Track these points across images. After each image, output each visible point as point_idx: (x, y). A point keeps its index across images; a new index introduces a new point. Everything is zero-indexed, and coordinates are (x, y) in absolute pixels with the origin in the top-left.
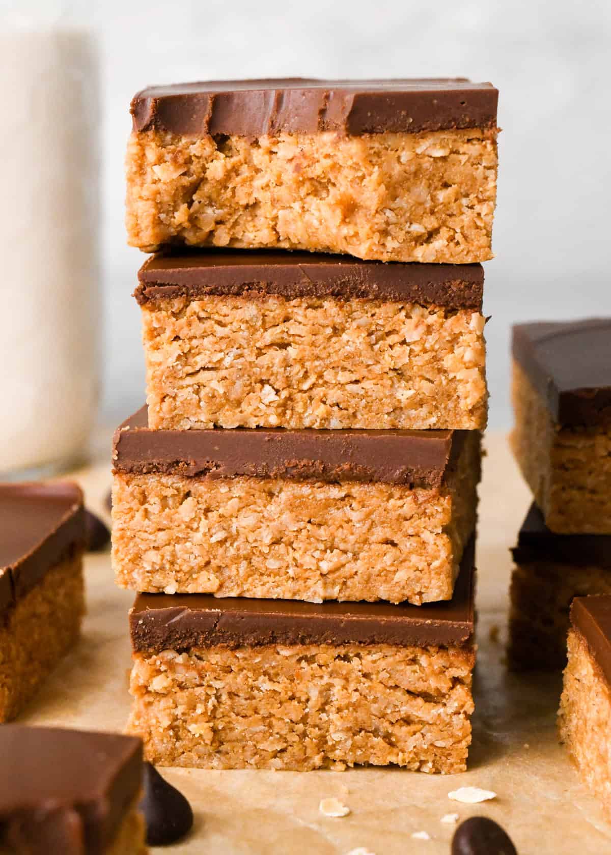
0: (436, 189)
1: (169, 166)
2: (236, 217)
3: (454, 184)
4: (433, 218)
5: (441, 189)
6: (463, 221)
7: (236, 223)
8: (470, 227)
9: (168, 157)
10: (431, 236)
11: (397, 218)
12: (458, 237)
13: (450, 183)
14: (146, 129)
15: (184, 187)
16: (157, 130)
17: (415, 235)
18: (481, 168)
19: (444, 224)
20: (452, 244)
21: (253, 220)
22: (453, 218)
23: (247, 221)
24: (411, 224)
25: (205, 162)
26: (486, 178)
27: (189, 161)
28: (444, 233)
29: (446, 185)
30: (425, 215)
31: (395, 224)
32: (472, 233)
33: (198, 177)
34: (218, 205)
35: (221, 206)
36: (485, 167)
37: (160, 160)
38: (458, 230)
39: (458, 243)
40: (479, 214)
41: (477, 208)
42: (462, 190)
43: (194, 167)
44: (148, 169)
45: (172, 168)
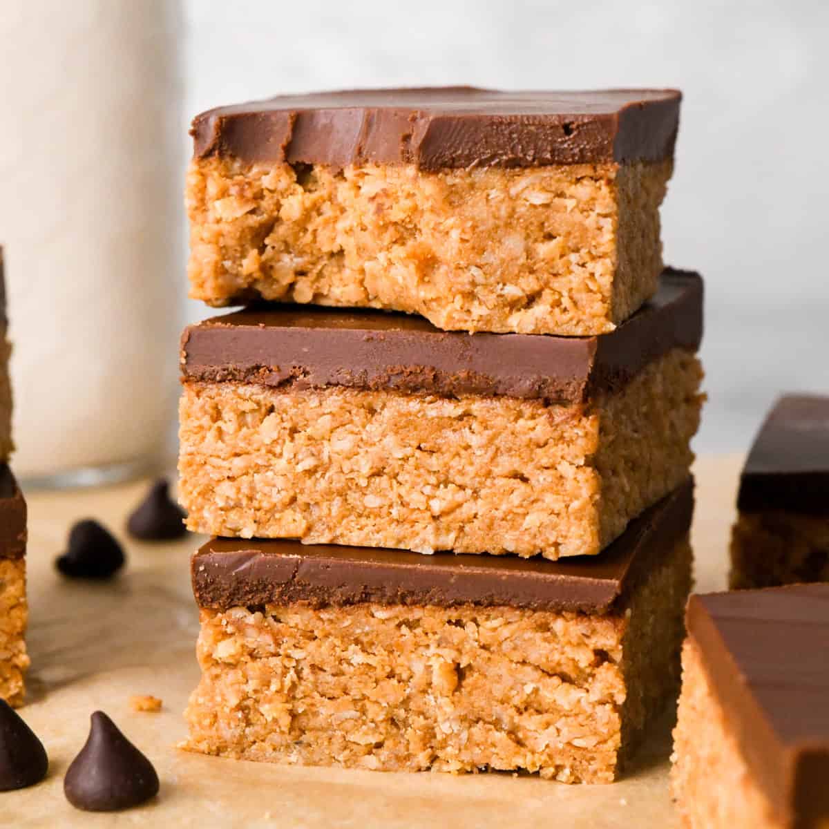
0: (536, 241)
1: (233, 201)
2: (319, 267)
3: (560, 235)
4: (532, 278)
5: (543, 242)
6: (570, 282)
7: (320, 275)
8: (579, 291)
9: (234, 190)
10: (532, 299)
11: (486, 278)
12: (566, 302)
13: (554, 233)
14: (209, 154)
15: (251, 228)
16: (221, 155)
17: (509, 299)
18: (593, 215)
19: (547, 284)
20: (557, 310)
21: (340, 271)
22: (560, 279)
23: (332, 272)
24: (504, 285)
25: (280, 197)
26: (600, 229)
27: (259, 196)
28: (547, 296)
29: (550, 237)
30: (522, 274)
31: (483, 285)
32: (582, 297)
33: (270, 216)
34: (297, 251)
35: (301, 253)
36: (599, 215)
37: (224, 193)
38: (565, 293)
39: (565, 310)
40: (592, 275)
41: (590, 266)
42: (570, 244)
43: (266, 204)
44: (210, 205)
45: (235, 204)
